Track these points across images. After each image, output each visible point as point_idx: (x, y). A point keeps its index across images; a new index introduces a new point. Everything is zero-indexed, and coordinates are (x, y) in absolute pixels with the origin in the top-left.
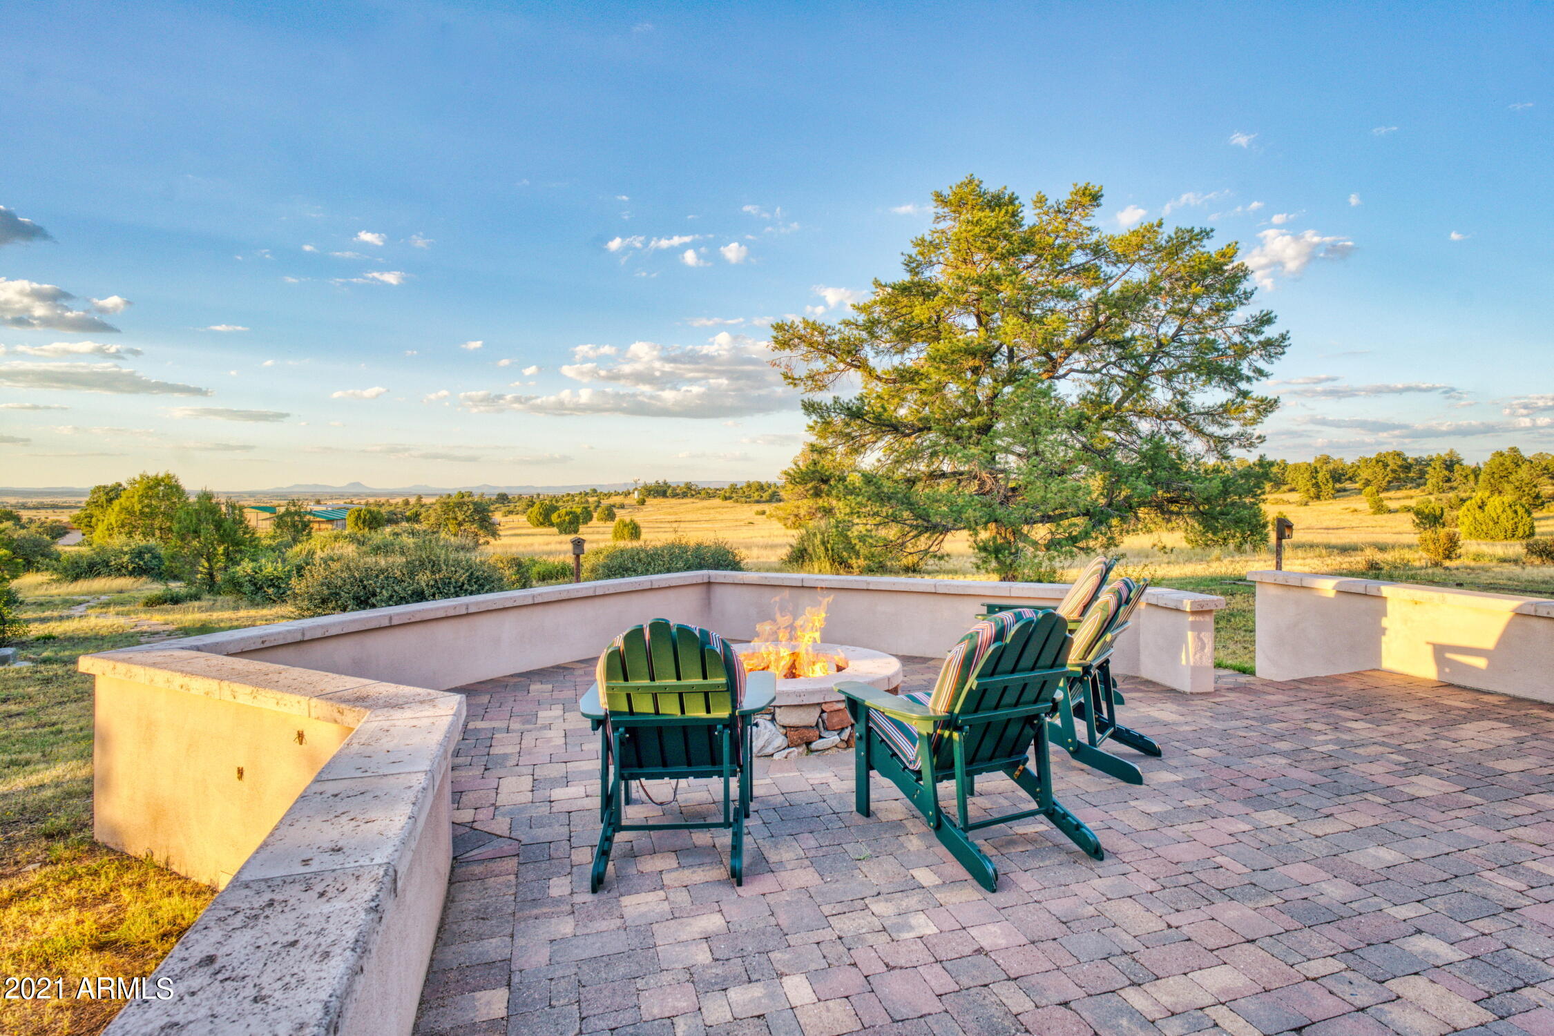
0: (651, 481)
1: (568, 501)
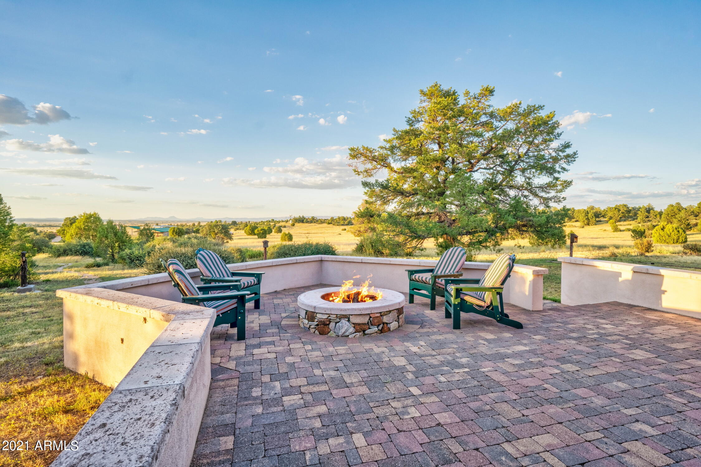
0: (297, 216)
1: (262, 224)
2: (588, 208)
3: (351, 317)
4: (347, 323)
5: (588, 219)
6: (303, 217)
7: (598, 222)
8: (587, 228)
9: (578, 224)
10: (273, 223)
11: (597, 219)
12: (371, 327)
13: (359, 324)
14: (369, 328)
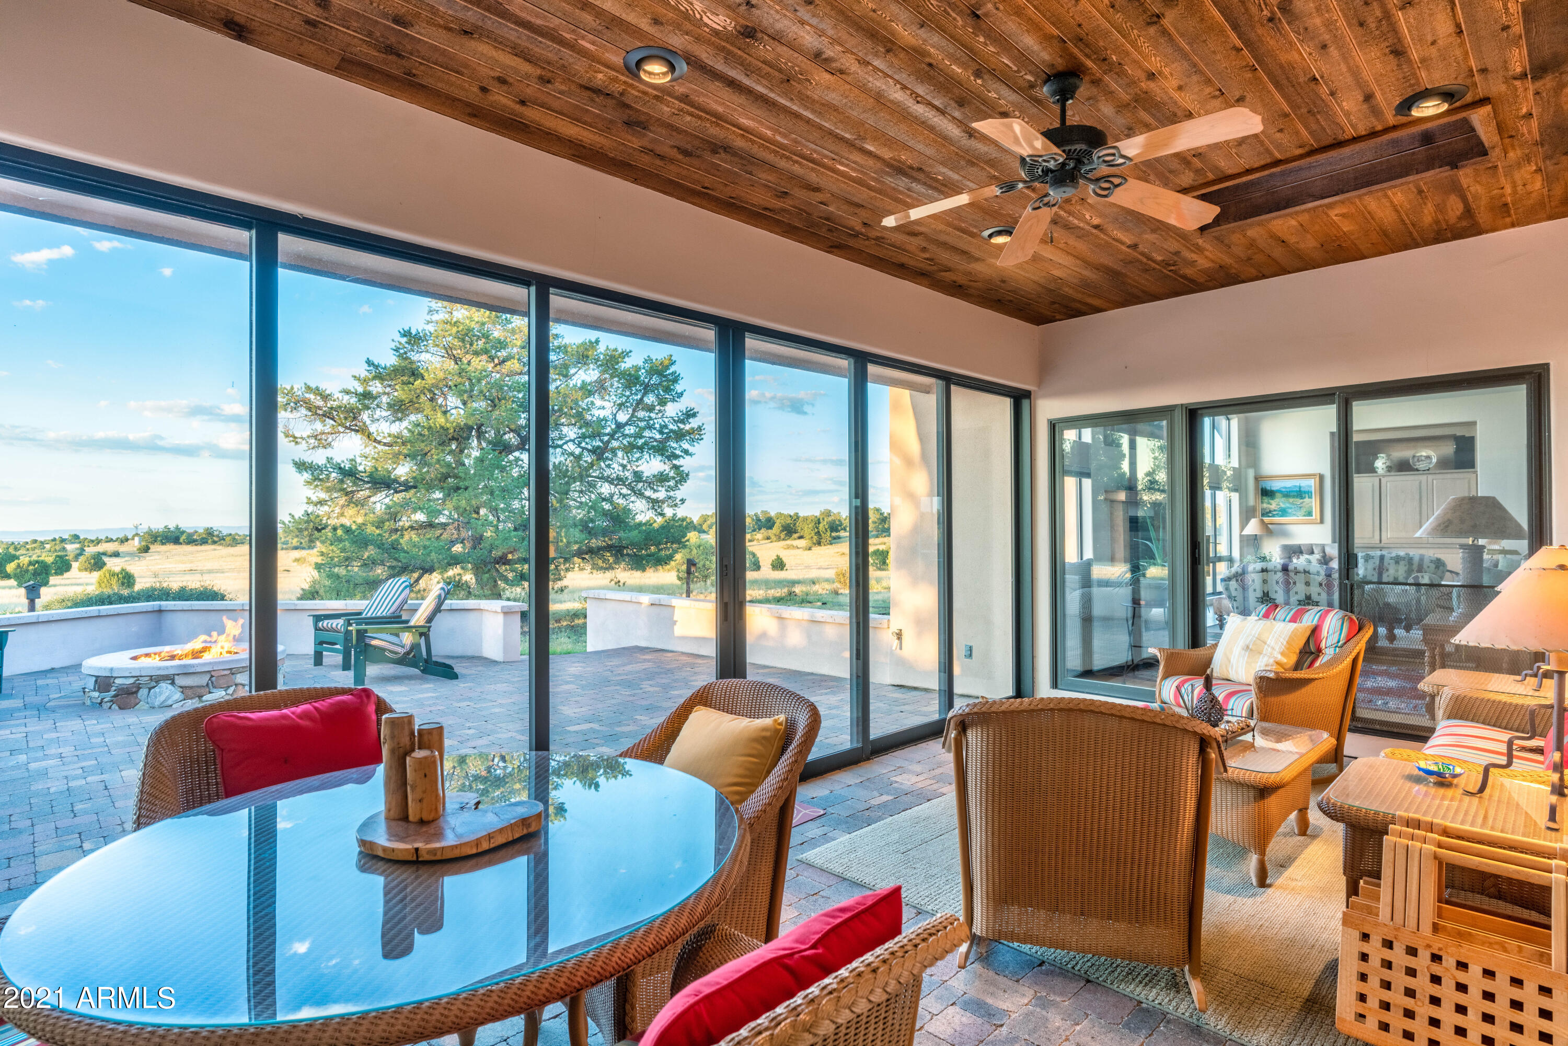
0: (158, 525)
2: (822, 513)
3: (176, 677)
4: (170, 687)
5: (818, 533)
6: (177, 528)
7: (835, 538)
8: (817, 550)
9: (802, 543)
10: (78, 546)
11: (834, 534)
12: (214, 690)
13: (191, 687)
14: (210, 693)
